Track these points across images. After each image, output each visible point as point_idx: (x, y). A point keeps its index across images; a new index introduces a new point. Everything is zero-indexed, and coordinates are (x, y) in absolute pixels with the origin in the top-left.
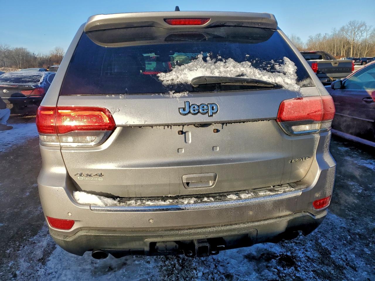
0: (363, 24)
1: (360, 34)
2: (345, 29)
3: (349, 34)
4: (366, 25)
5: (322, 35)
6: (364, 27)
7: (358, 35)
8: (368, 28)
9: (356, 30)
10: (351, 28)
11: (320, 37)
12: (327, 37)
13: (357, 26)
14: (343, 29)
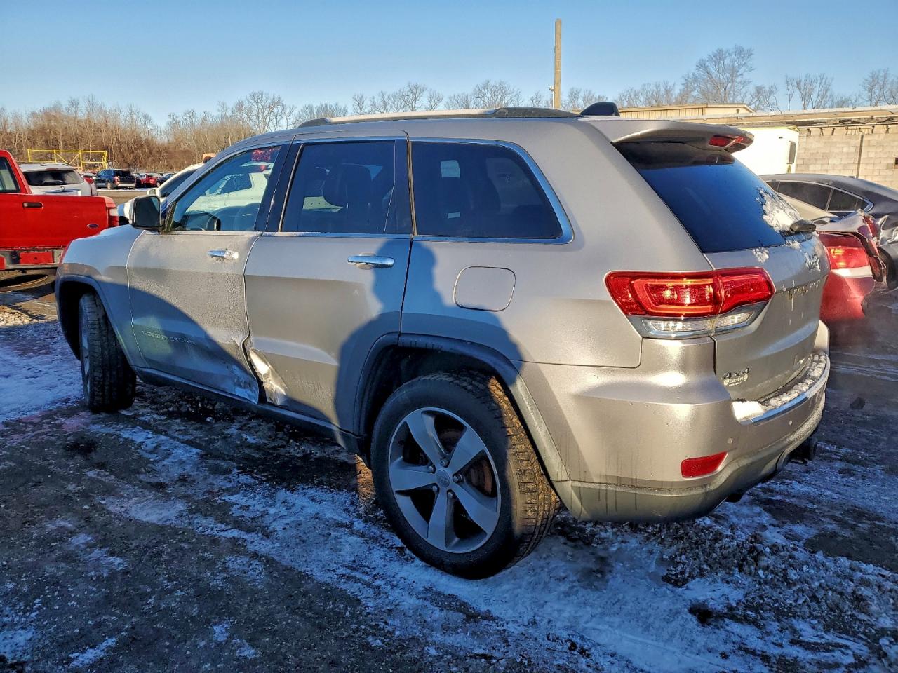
0: (278, 102)
1: (275, 121)
2: (245, 108)
3: (254, 118)
4: (284, 103)
5: (199, 115)
6: (280, 108)
7: (271, 123)
8: (288, 111)
9: (266, 113)
10: (255, 107)
11: (194, 120)
12: (210, 119)
13: (267, 104)
14: (240, 107)
